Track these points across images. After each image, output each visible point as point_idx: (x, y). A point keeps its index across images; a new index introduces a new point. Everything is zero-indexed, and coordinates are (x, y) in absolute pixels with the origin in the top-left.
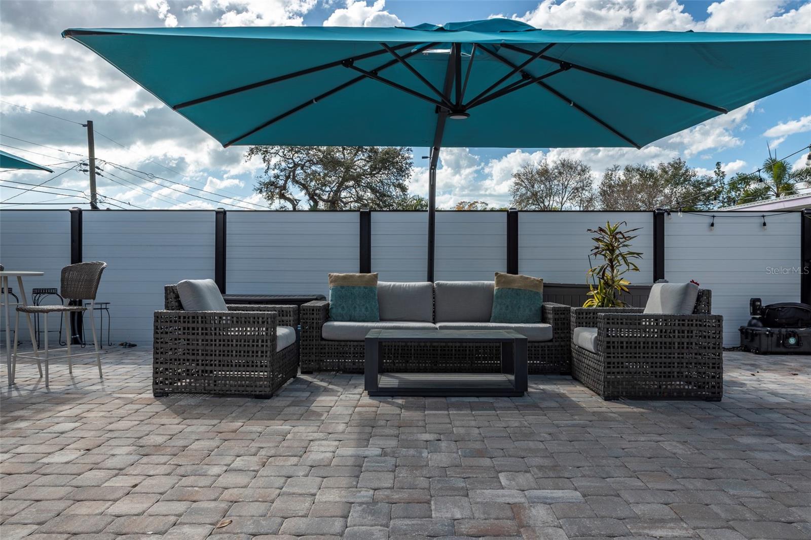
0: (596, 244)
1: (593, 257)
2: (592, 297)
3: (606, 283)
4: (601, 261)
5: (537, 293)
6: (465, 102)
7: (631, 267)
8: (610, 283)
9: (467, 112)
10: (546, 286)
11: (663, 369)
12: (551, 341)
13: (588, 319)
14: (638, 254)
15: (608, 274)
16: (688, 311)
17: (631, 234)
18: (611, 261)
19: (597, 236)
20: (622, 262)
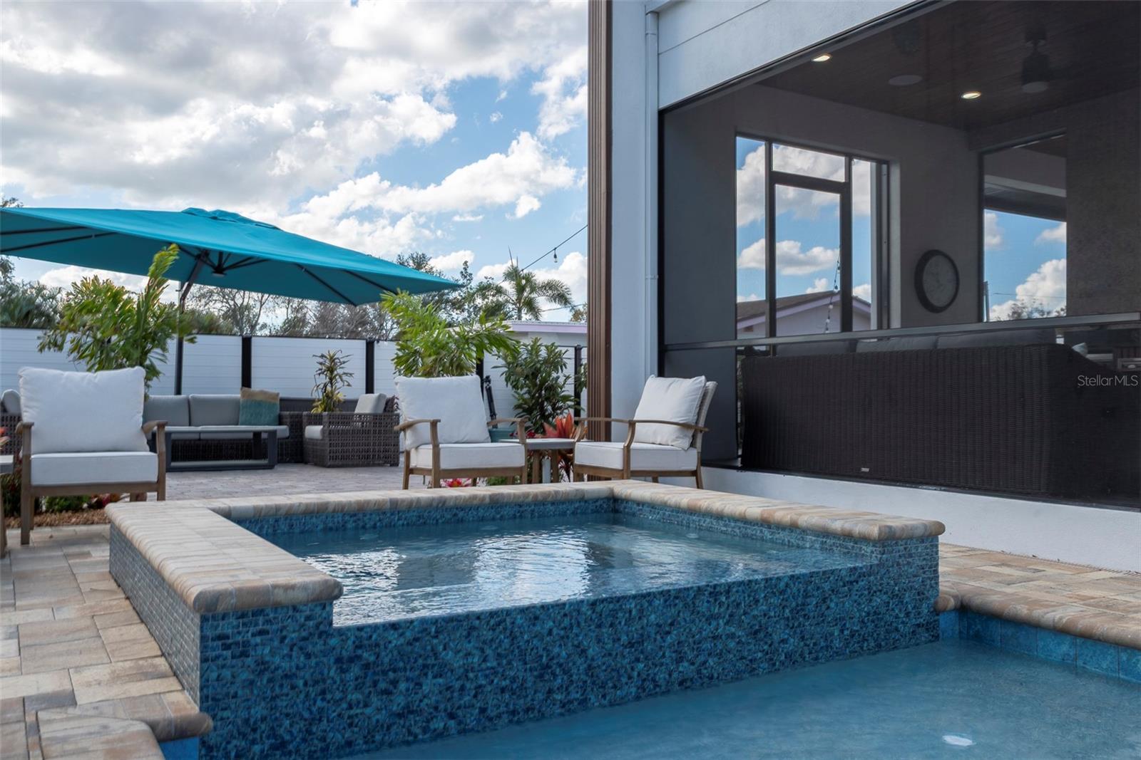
0: (320, 367)
1: (317, 376)
2: (317, 406)
3: (327, 396)
4: (323, 379)
5: (274, 404)
6: (225, 266)
7: (346, 383)
8: (330, 395)
9: (225, 272)
10: (282, 400)
11: (364, 447)
12: (288, 438)
13: (316, 420)
14: (351, 374)
15: (329, 388)
16: (380, 411)
17: (345, 359)
18: (331, 379)
19: (321, 360)
20: (339, 380)
